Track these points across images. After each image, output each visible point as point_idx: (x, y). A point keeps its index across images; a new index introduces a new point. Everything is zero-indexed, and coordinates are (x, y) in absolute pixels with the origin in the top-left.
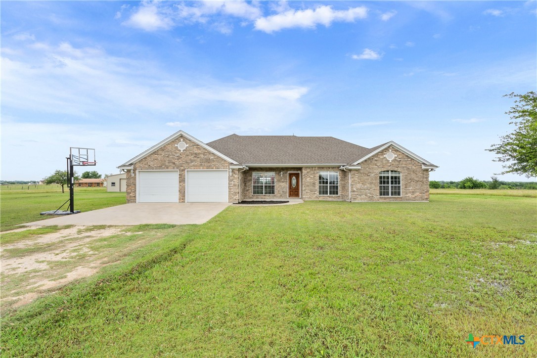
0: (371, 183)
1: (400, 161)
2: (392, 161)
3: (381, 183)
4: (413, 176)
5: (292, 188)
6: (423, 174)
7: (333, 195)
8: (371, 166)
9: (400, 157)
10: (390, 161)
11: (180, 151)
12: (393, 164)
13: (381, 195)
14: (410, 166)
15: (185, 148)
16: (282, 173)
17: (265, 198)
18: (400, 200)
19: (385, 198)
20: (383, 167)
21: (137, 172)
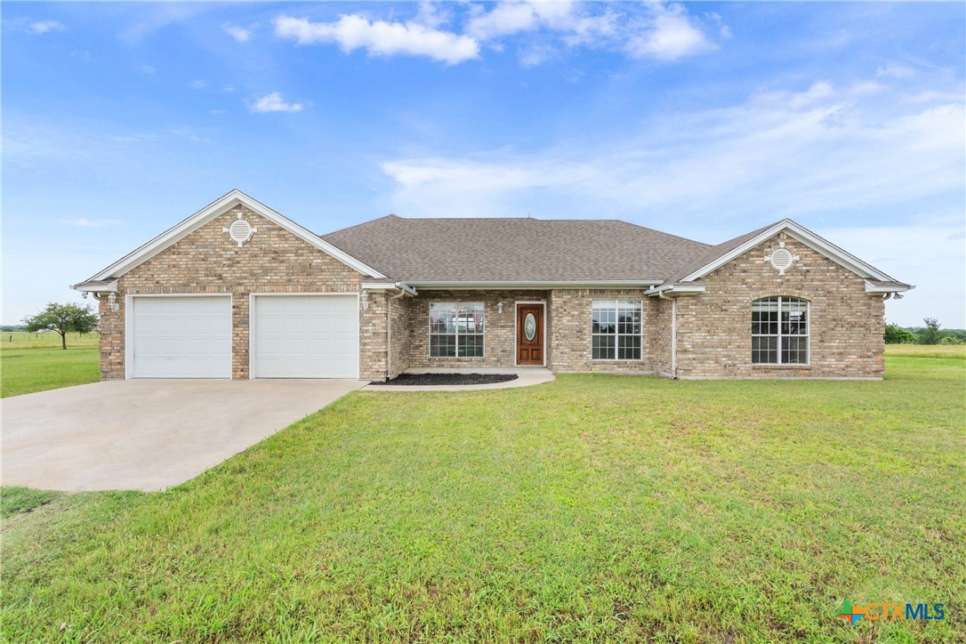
0: (730, 331)
1: (808, 271)
2: (787, 272)
3: (755, 328)
4: (842, 311)
5: (524, 341)
6: (869, 306)
7: (629, 361)
8: (730, 286)
9: (808, 260)
10: (782, 273)
11: (235, 243)
12: (788, 280)
13: (755, 359)
14: (833, 286)
15: (247, 238)
16: (500, 304)
17: (458, 367)
18: (805, 375)
19: (767, 370)
20: (761, 289)
21: (127, 299)
